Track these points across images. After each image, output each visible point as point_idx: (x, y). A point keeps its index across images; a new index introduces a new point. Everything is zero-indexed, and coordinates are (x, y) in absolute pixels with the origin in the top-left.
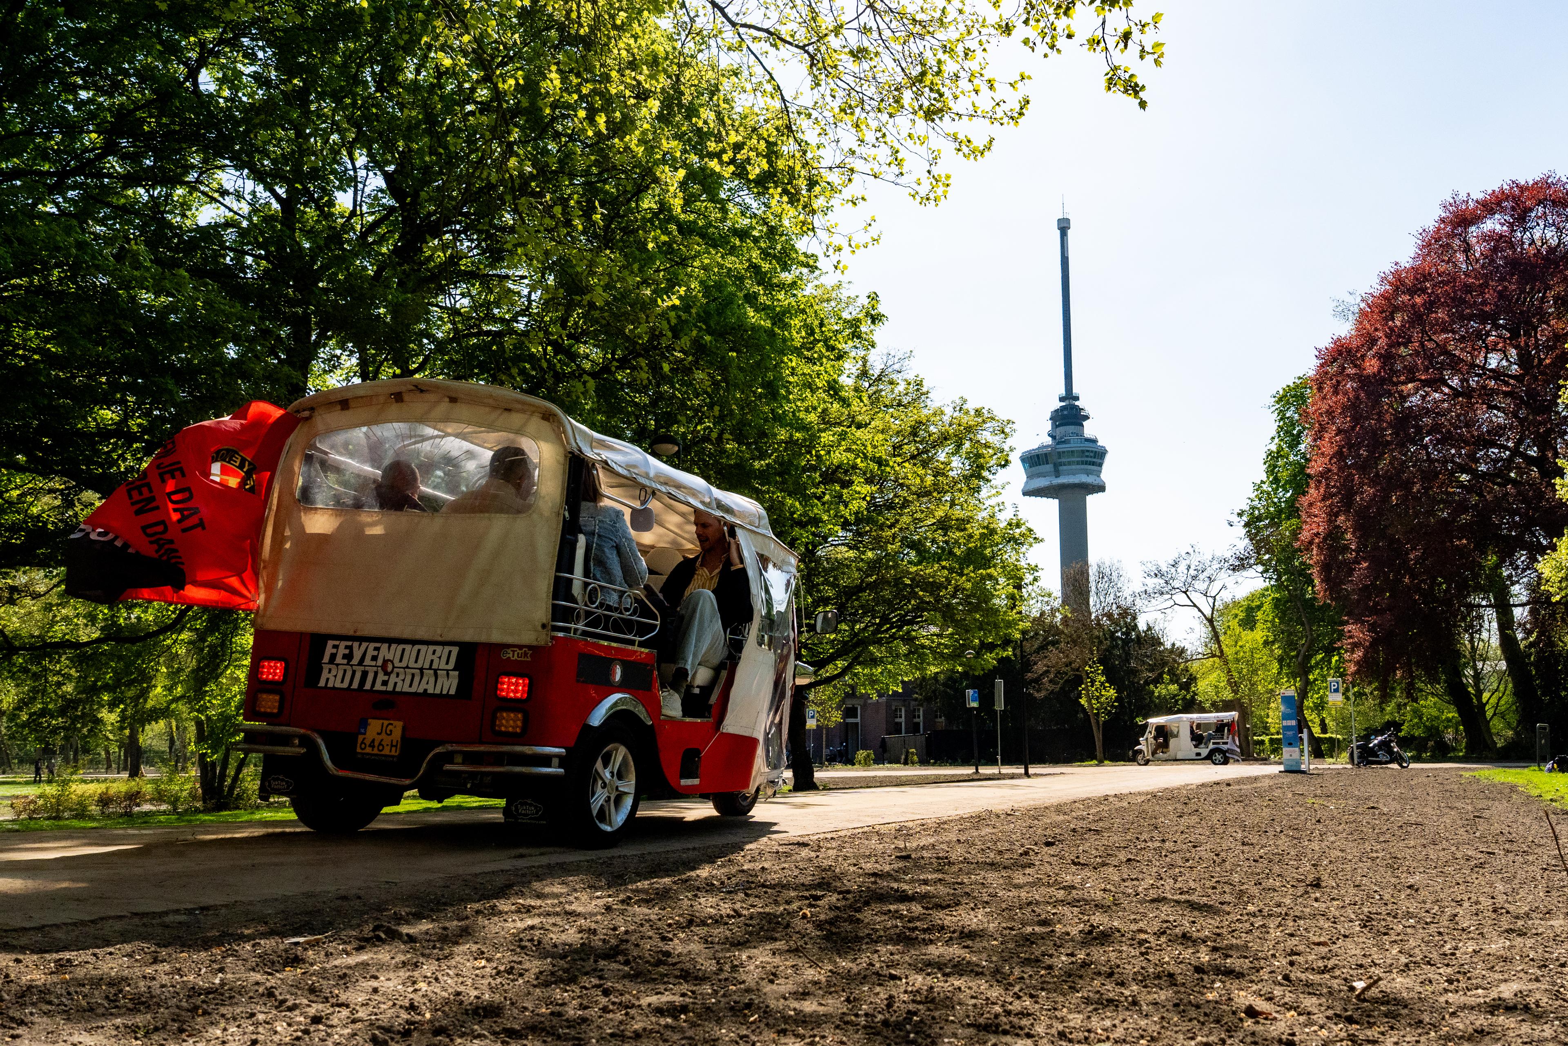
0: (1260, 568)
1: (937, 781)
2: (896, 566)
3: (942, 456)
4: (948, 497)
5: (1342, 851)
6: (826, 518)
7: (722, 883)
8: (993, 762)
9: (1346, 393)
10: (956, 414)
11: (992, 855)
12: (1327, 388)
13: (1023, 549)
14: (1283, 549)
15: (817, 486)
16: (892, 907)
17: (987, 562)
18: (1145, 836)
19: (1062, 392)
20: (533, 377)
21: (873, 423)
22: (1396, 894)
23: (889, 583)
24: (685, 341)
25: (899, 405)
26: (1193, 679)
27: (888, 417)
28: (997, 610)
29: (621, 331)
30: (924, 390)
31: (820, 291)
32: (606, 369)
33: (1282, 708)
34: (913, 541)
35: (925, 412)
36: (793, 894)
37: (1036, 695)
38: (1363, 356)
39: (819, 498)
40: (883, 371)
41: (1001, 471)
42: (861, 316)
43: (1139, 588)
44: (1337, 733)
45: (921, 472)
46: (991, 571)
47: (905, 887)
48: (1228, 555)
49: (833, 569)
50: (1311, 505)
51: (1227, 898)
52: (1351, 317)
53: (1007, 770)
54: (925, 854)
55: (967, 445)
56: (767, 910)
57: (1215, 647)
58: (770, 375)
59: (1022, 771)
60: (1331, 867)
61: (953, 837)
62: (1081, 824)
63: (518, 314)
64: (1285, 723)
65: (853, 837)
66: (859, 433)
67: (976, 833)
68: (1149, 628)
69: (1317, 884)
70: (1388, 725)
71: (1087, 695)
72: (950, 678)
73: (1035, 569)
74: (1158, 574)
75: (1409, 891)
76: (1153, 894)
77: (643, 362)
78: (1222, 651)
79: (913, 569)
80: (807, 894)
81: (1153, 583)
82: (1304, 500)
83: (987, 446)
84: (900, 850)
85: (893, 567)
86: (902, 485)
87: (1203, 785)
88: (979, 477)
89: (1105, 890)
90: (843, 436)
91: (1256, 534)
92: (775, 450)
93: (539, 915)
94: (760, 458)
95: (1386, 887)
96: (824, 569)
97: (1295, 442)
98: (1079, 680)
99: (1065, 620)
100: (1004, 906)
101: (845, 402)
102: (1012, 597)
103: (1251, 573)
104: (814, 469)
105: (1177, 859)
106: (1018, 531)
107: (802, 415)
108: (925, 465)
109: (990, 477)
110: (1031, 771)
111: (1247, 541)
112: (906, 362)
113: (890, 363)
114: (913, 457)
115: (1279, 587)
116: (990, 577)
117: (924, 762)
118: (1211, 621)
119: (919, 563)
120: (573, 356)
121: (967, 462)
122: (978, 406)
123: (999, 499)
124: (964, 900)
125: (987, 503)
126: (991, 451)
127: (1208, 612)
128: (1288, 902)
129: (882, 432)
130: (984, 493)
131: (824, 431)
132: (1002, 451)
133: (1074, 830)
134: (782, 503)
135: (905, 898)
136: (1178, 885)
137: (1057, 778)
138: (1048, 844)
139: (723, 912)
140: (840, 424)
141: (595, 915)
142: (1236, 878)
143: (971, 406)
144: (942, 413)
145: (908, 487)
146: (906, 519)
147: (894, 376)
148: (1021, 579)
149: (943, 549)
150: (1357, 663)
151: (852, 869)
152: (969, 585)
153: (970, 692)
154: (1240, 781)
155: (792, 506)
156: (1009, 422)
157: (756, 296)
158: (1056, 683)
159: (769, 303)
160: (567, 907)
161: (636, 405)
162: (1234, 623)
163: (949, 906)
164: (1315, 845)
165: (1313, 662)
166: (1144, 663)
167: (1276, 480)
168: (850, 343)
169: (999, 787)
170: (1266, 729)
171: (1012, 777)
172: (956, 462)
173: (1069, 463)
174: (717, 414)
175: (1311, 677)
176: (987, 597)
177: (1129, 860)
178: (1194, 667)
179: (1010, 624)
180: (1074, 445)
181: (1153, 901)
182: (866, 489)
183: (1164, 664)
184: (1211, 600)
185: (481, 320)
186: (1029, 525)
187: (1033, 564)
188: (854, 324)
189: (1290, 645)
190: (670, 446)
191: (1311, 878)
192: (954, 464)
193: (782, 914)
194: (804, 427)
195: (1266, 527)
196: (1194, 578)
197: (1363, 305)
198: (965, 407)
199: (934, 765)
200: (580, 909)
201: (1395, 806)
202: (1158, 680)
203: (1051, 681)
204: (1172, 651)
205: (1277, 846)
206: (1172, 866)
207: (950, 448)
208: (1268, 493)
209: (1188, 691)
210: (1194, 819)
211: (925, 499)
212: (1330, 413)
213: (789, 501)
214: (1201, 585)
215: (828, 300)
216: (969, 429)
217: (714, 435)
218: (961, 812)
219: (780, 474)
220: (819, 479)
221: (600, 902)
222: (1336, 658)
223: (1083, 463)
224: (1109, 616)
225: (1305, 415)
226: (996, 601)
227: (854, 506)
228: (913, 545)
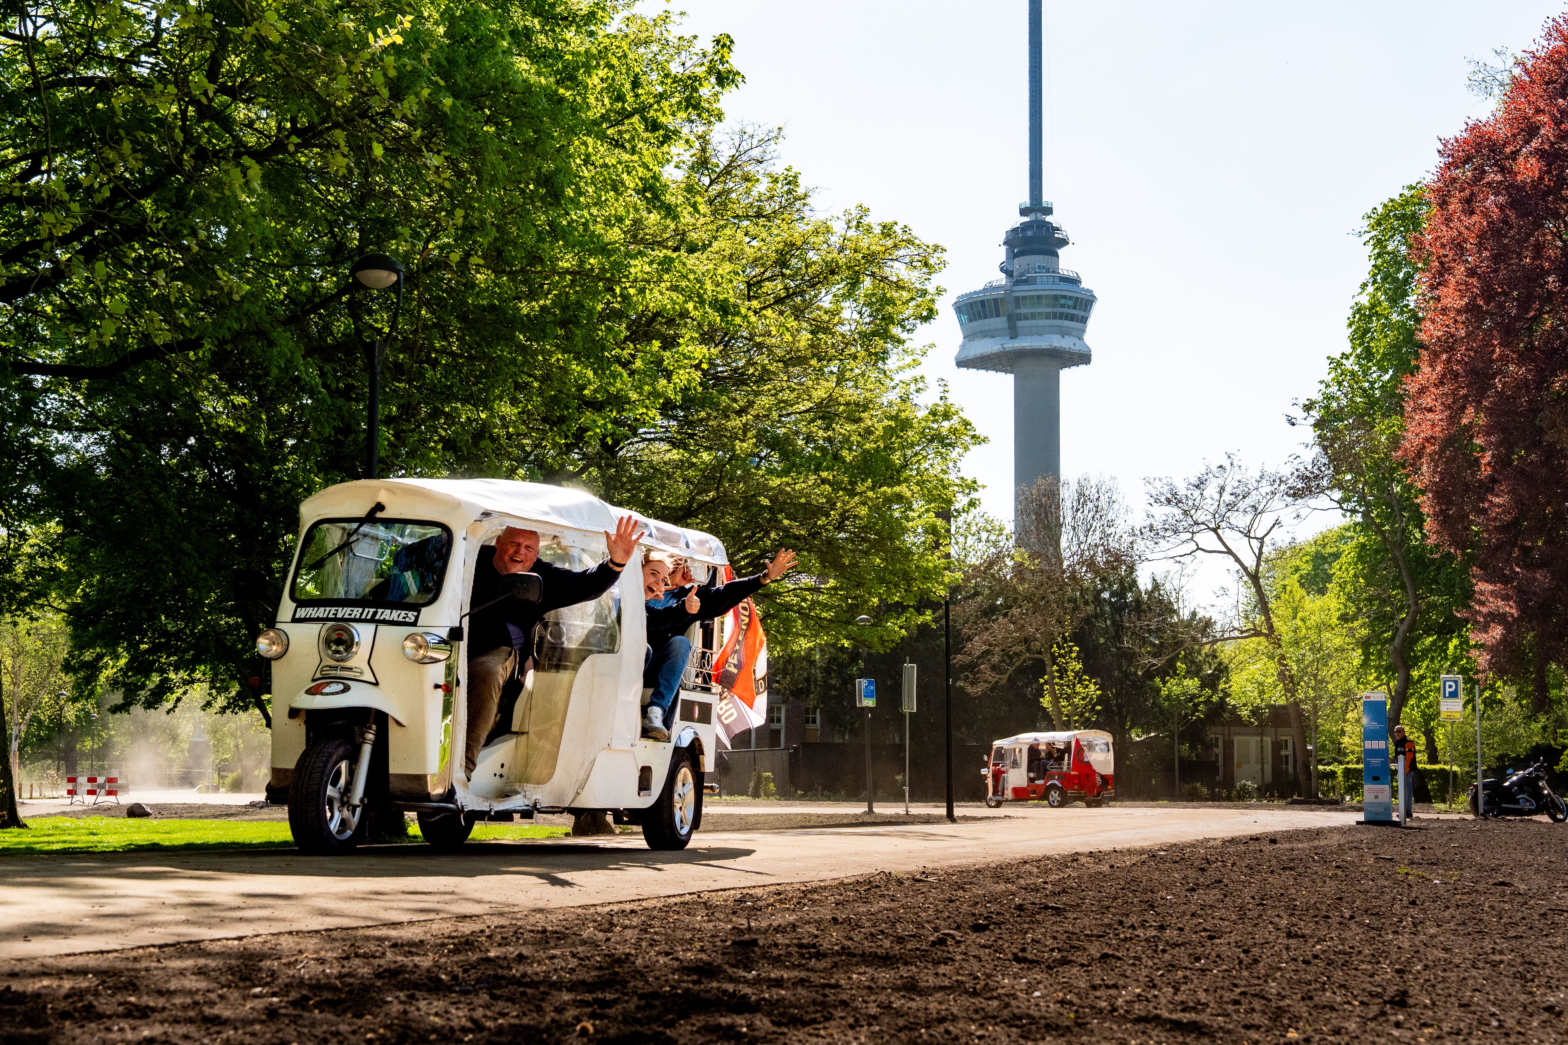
0: (1337, 495)
1: (806, 825)
2: (747, 476)
3: (826, 301)
4: (834, 367)
5: (1446, 950)
6: (634, 396)
7: (455, 977)
8: (898, 797)
9: (1486, 214)
10: (851, 233)
11: (887, 943)
12: (1454, 205)
13: (954, 455)
14: (1377, 465)
15: (621, 345)
16: (724, 1021)
17: (894, 475)
18: (1133, 919)
19: (1025, 199)
20: (163, 155)
21: (716, 245)
22: (1525, 1019)
23: (735, 503)
24: (410, 105)
25: (759, 215)
26: (1222, 670)
27: (740, 235)
28: (909, 552)
29: (308, 86)
30: (800, 191)
31: (634, 28)
32: (279, 146)
33: (1365, 721)
34: (776, 437)
35: (801, 228)
36: (566, 997)
37: (970, 689)
38: (1515, 154)
39: (625, 365)
40: (733, 159)
41: (922, 328)
42: (700, 71)
43: (1139, 521)
44: (1453, 761)
45: (792, 323)
46: (902, 489)
47: (748, 990)
48: (1286, 471)
49: (643, 479)
50: (1422, 390)
51: (1257, 1018)
52: (1496, 91)
53: (918, 809)
54: (780, 939)
55: (867, 283)
56: (525, 1021)
57: (1260, 619)
58: (549, 166)
59: (943, 811)
60: (1426, 975)
61: (825, 913)
62: (1031, 897)
63: (138, 50)
64: (1368, 745)
65: (667, 909)
66: (691, 261)
67: (863, 909)
68: (1156, 586)
69: (1401, 1001)
70: (1537, 751)
71: (1053, 693)
72: (832, 660)
73: (972, 486)
74: (1174, 499)
75: (1545, 1016)
76: (1139, 1009)
77: (340, 136)
78: (1271, 627)
79: (775, 482)
80: (588, 997)
81: (1162, 513)
82: (1412, 386)
83: (899, 286)
84: (740, 932)
85: (741, 479)
86: (760, 346)
87: (1233, 841)
88: (885, 335)
89: (1063, 1002)
90: (666, 265)
91: (1333, 440)
92: (555, 285)
93: (162, 1022)
94: (532, 296)
95: (1512, 1008)
96: (631, 479)
97: (1398, 293)
98: (1039, 668)
99: (1019, 570)
100: (901, 1022)
101: (670, 211)
102: (932, 530)
103: (1322, 501)
104: (619, 315)
105: (1182, 955)
106: (946, 424)
107: (599, 229)
108: (798, 314)
109: (904, 336)
110: (958, 812)
111: (1317, 449)
112: (772, 146)
113: (745, 146)
114: (779, 301)
115: (1367, 525)
116: (899, 498)
117: (786, 793)
118: (1255, 578)
119: (786, 472)
120: (226, 123)
121: (867, 311)
122: (888, 220)
123: (917, 372)
124: (839, 1013)
125: (897, 378)
126: (905, 294)
127: (1250, 562)
128: (1352, 1026)
129: (731, 258)
130: (892, 362)
131: (634, 257)
132: (924, 293)
133: (1020, 907)
134: (565, 370)
135: (742, 1005)
136: (1178, 998)
137: (998, 824)
138: (977, 928)
139: (455, 1023)
140: (662, 244)
141: (252, 1022)
142: (1273, 987)
143: (874, 219)
144: (828, 231)
145: (771, 352)
146: (765, 401)
147: (751, 168)
148: (950, 502)
149: (823, 450)
150: (1493, 649)
151: (662, 960)
152: (863, 511)
153: (863, 683)
154: (1293, 836)
155: (581, 375)
156: (936, 248)
157: (528, 33)
158: (1001, 672)
159: (551, 46)
160: (207, 1010)
161: (329, 206)
162: (1293, 581)
163: (814, 1021)
164: (1404, 941)
165: (1418, 647)
166: (1144, 641)
167: (1368, 354)
168: (682, 115)
169: (903, 835)
170: (1340, 754)
171: (928, 820)
172: (848, 311)
173: (1034, 316)
174: (460, 221)
175: (1415, 674)
176: (896, 530)
177: (1105, 956)
178: (1227, 651)
179: (928, 575)
180: (1043, 287)
181: (1139, 1020)
182: (700, 351)
183: (1179, 644)
184: (1255, 544)
185: (78, 61)
186: (964, 415)
187: (969, 479)
188: (691, 84)
189: (1380, 619)
190: (384, 274)
191: (1392, 990)
192: (846, 314)
193: (548, 1029)
194: (604, 250)
195: (1350, 428)
196: (1231, 507)
197: (1517, 71)
198: (866, 221)
199: (802, 798)
200: (227, 1013)
201: (1539, 881)
202: (1168, 671)
203: (993, 668)
204: (1188, 624)
205: (1343, 941)
206: (1172, 967)
207: (840, 288)
208: (1353, 374)
209: (1214, 687)
210: (1215, 894)
211: (796, 370)
212: (1459, 247)
213: (575, 367)
214: (1241, 520)
215: (647, 43)
216: (871, 258)
217: (455, 257)
218: (840, 875)
219: (563, 324)
220: (625, 333)
221: (259, 1004)
222: (1455, 642)
223: (1055, 316)
224: (1091, 564)
225: (1417, 246)
226: (909, 539)
227: (681, 377)
228: (775, 443)
